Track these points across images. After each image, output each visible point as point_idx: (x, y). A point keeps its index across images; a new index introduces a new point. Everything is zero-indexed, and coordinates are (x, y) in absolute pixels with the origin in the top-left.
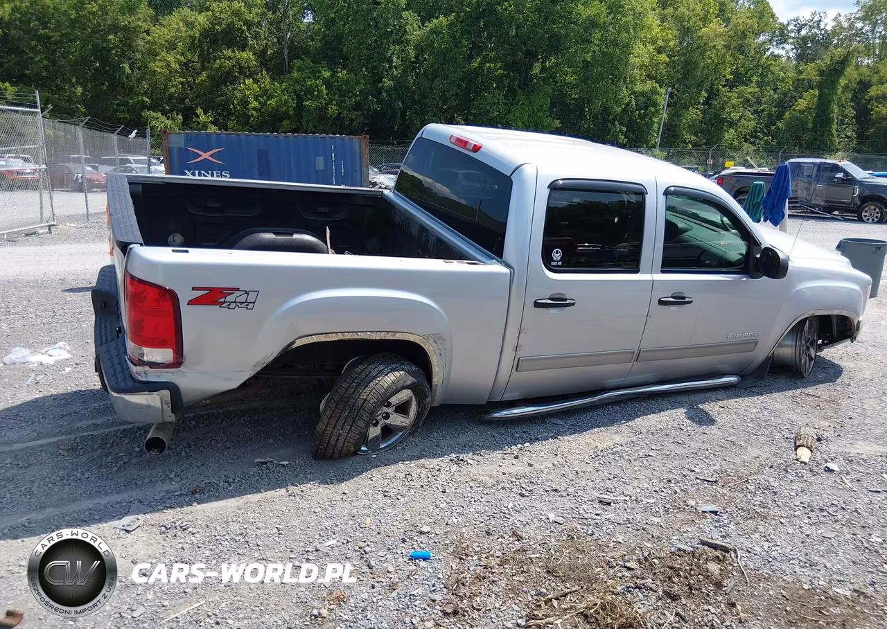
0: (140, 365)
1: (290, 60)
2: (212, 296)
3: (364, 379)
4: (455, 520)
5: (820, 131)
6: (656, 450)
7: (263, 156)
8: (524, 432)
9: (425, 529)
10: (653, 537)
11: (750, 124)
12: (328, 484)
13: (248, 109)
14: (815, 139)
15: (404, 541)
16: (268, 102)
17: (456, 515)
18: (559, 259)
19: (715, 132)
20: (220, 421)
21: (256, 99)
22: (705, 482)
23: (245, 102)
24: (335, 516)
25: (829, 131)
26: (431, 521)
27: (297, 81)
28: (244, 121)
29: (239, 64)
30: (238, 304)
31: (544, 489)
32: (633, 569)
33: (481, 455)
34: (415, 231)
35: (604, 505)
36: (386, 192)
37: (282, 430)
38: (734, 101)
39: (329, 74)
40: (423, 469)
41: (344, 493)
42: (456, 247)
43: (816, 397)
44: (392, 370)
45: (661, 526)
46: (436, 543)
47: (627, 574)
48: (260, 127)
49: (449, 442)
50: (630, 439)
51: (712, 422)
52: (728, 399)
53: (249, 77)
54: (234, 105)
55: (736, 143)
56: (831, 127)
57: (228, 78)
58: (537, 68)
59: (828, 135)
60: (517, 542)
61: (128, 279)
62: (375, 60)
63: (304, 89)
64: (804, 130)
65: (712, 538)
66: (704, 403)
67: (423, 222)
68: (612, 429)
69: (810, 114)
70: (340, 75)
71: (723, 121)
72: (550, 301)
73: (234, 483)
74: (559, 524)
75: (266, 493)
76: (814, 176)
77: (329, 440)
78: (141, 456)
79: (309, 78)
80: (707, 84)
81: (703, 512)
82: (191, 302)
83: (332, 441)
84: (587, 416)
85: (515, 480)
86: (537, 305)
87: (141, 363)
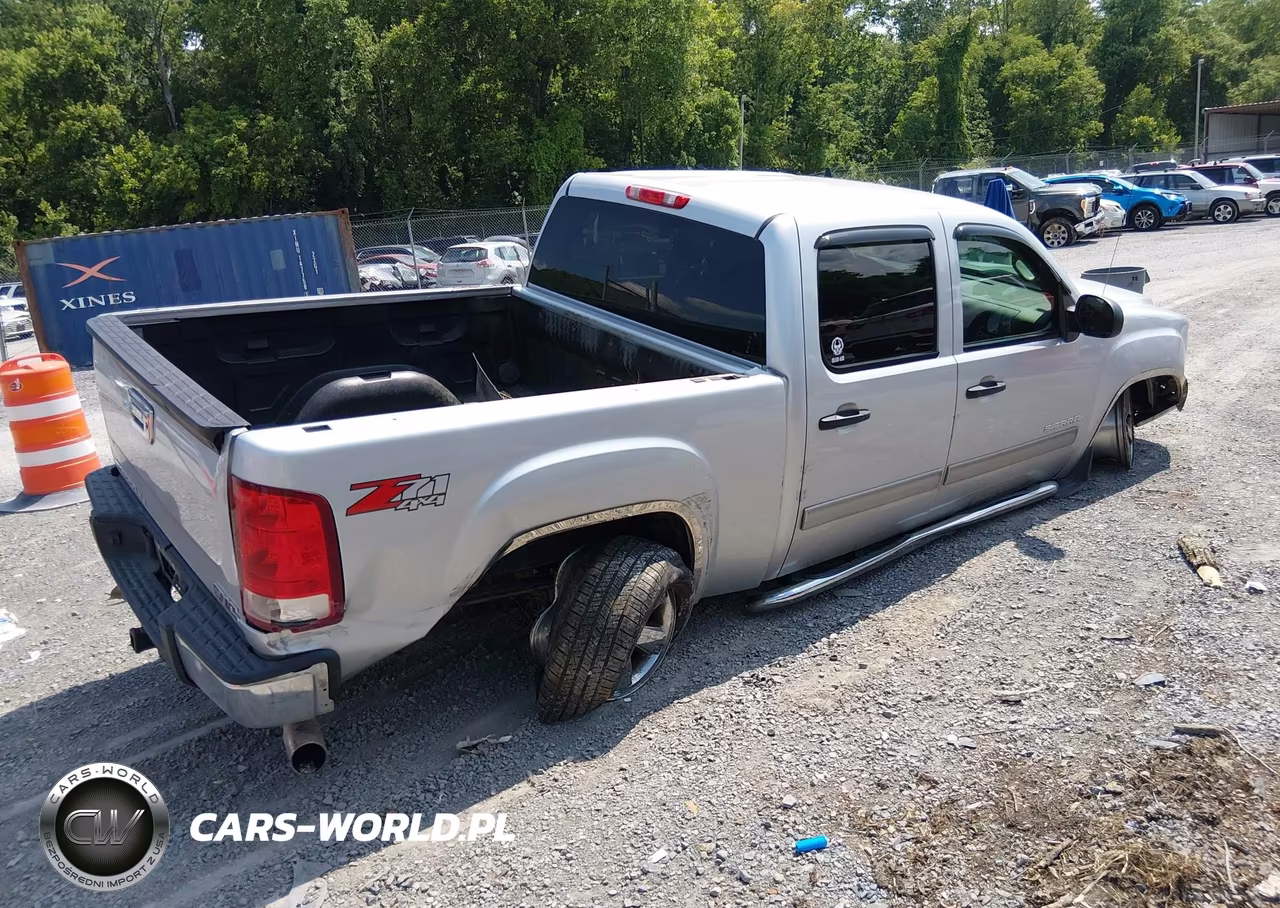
0: (275, 630)
1: (179, 109)
2: (383, 494)
3: (611, 583)
4: (821, 777)
5: (948, 132)
6: (1018, 608)
7: (185, 260)
8: (816, 618)
9: (789, 800)
10: (1109, 738)
11: (854, 135)
12: (587, 759)
13: (122, 192)
14: (943, 145)
15: (767, 827)
16: (155, 177)
17: (815, 767)
18: (840, 352)
19: (811, 151)
20: (347, 692)
21: (134, 174)
22: (1117, 642)
23: (116, 182)
24: (636, 810)
25: (960, 131)
26: (786, 785)
27: (195, 140)
28: (118, 210)
29: (98, 125)
30: (422, 500)
31: (913, 700)
32: (1120, 793)
33: (781, 666)
34: (590, 342)
35: (1011, 705)
36: (518, 287)
37: (460, 688)
38: (831, 105)
39: (245, 124)
40: (715, 705)
41: (622, 769)
42: (680, 357)
43: (1162, 493)
44: (649, 562)
45: (1107, 720)
46: (816, 819)
47: (1117, 802)
48: (144, 218)
49: (721, 655)
50: (971, 600)
51: (1059, 554)
52: (1055, 516)
53: (116, 142)
54: (98, 189)
55: (841, 163)
56: (961, 125)
57: (81, 148)
58: (556, 85)
59: (959, 136)
60: (932, 791)
61: (236, 490)
62: (313, 98)
63: (208, 149)
64: (927, 133)
65: (1184, 722)
66: (1030, 527)
67: (605, 326)
68: (937, 588)
69: (932, 110)
70: (263, 123)
71: (820, 135)
72: (839, 418)
73: (440, 790)
74: (970, 748)
75: (501, 795)
76: (974, 193)
77: (572, 689)
78: (255, 778)
79: (214, 132)
80: (790, 86)
81: (1146, 686)
82: (353, 510)
83: (577, 691)
84: (888, 577)
85: (860, 695)
86: (823, 426)
87: (276, 626)
